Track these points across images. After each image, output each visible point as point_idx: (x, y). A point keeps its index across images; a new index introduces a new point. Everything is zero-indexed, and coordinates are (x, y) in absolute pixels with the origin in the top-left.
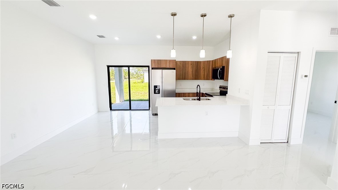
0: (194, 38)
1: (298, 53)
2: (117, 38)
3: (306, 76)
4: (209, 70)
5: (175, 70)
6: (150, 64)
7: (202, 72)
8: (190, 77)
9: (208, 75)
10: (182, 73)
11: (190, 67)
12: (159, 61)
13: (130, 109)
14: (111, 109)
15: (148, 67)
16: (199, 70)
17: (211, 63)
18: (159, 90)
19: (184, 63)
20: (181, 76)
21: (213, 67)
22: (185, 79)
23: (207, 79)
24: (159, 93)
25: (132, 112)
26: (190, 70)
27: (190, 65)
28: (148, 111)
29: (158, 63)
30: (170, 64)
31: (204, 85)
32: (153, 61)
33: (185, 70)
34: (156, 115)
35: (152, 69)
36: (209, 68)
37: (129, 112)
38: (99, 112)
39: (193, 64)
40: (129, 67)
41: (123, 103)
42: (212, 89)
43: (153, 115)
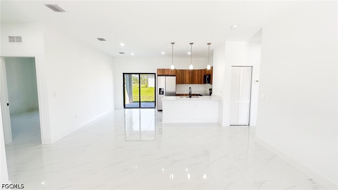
0: (189, 53)
1: (252, 67)
2: (133, 54)
3: (257, 81)
4: (202, 76)
5: (175, 77)
6: (156, 72)
7: (196, 77)
8: (187, 82)
9: (201, 80)
10: (181, 78)
11: (187, 74)
12: (163, 70)
13: (140, 107)
14: (125, 107)
15: (155, 74)
16: (194, 77)
17: (203, 71)
18: (163, 92)
19: (183, 71)
20: (180, 81)
21: (204, 74)
22: (183, 83)
23: (201, 83)
24: (163, 94)
25: (142, 109)
26: (187, 77)
27: (187, 72)
28: (154, 109)
30: (171, 72)
31: (198, 88)
32: (159, 70)
33: (184, 77)
34: (161, 111)
35: (158, 76)
36: (202, 75)
38: (115, 109)
39: (190, 72)
40: (139, 74)
41: (132, 104)
42: (205, 91)
43: (158, 111)
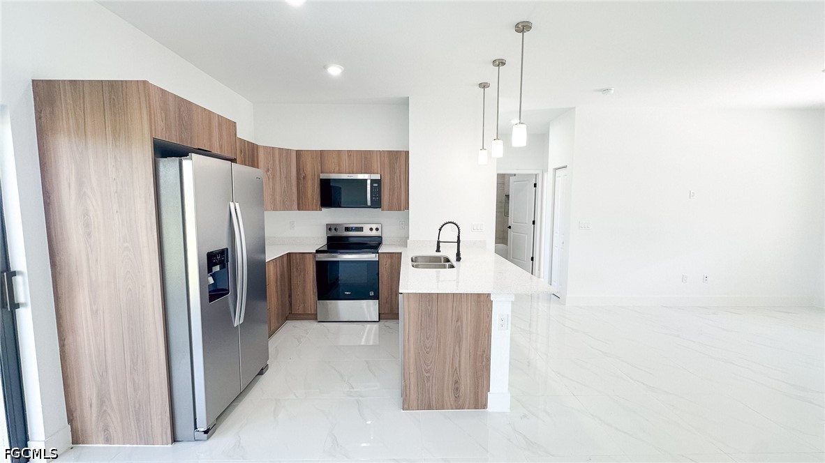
0: (334, 71)
4: (288, 179)
9: (286, 194)
17: (293, 157)
23: (285, 208)
30: (220, 135)
36: (288, 172)
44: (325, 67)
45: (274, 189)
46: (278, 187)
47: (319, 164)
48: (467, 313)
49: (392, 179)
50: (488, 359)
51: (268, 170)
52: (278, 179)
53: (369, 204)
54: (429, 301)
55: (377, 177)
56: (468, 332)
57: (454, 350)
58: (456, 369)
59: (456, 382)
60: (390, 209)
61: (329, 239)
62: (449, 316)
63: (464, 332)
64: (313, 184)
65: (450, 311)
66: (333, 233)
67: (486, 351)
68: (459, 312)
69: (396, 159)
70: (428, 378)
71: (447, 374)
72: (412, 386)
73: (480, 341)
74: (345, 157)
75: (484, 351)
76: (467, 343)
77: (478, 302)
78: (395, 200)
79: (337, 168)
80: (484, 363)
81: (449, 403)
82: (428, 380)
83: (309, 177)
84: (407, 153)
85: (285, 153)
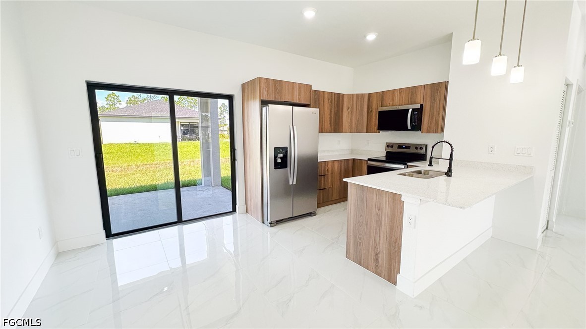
0: (371, 37)
1: (567, 85)
3: (573, 123)
4: (361, 113)
7: (345, 114)
8: (326, 128)
9: (358, 123)
11: (326, 105)
13: (180, 221)
14: (109, 235)
15: (230, 98)
16: (340, 114)
17: (366, 99)
23: (358, 131)
26: (326, 112)
27: (326, 100)
29: (275, 89)
32: (264, 82)
36: (362, 108)
37: (175, 229)
39: (332, 99)
40: (171, 93)
44: (365, 37)
45: (351, 119)
46: (354, 118)
47: (380, 102)
48: (386, 207)
49: (432, 107)
50: (400, 247)
51: (349, 108)
52: (354, 114)
53: (409, 127)
54: (362, 190)
55: (418, 106)
56: (386, 219)
57: (376, 230)
58: (377, 245)
59: (377, 255)
60: (428, 132)
61: (387, 153)
62: (374, 205)
63: (383, 219)
64: (376, 115)
65: (375, 201)
66: (390, 150)
67: (398, 240)
68: (380, 204)
69: (438, 90)
70: (360, 243)
71: (371, 245)
72: (351, 245)
73: (394, 230)
74: (397, 94)
75: (397, 240)
76: (384, 229)
77: (394, 199)
78: (433, 125)
79: (391, 103)
80: (396, 249)
81: (371, 268)
82: (360, 245)
83: (374, 110)
84: (447, 83)
85: (360, 97)
